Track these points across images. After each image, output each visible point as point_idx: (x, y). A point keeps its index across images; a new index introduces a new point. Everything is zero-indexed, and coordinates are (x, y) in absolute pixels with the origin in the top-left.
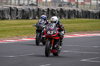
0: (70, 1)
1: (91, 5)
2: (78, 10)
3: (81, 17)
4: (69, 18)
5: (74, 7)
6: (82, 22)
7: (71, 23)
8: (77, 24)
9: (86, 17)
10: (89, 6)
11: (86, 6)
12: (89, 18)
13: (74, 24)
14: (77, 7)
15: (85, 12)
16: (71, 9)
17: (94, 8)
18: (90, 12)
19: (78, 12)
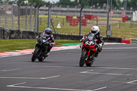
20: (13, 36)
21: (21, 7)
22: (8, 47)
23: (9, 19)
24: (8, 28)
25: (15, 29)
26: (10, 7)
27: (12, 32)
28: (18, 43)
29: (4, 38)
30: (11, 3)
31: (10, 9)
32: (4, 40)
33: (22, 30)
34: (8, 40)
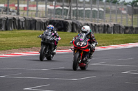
0: (8, 5)
1: (37, 11)
2: (20, 18)
3: (23, 29)
4: (6, 29)
5: (13, 14)
6: (26, 35)
7: (10, 36)
8: (19, 38)
9: (31, 29)
10: (34, 13)
11: (30, 13)
12: (35, 29)
13: (14, 39)
14: (18, 14)
15: (30, 21)
16: (9, 17)
17: (41, 15)
18: (36, 21)
19: (19, 20)
20: (127, 31)
21: (135, 8)
22: (123, 40)
23: (124, 17)
24: (123, 25)
25: (129, 25)
26: (125, 7)
27: (127, 28)
28: (131, 37)
29: (120, 33)
30: (126, 4)
31: (125, 9)
32: (120, 35)
33: (135, 26)
34: (123, 34)
